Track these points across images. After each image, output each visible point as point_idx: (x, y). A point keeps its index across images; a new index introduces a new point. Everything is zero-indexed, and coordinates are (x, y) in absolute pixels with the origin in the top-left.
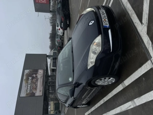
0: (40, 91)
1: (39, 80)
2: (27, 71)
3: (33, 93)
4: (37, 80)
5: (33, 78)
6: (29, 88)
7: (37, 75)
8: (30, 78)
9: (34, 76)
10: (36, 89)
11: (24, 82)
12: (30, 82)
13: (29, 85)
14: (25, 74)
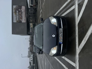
0: (25, 20)
1: (23, 13)
2: (14, 7)
3: (20, 21)
4: (22, 13)
5: (19, 11)
6: (18, 18)
7: (22, 10)
8: (17, 11)
9: (20, 10)
10: (22, 18)
11: (14, 14)
12: (17, 14)
13: (18, 16)
14: (14, 8)
